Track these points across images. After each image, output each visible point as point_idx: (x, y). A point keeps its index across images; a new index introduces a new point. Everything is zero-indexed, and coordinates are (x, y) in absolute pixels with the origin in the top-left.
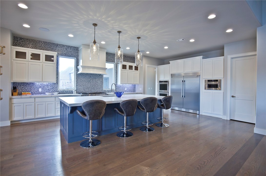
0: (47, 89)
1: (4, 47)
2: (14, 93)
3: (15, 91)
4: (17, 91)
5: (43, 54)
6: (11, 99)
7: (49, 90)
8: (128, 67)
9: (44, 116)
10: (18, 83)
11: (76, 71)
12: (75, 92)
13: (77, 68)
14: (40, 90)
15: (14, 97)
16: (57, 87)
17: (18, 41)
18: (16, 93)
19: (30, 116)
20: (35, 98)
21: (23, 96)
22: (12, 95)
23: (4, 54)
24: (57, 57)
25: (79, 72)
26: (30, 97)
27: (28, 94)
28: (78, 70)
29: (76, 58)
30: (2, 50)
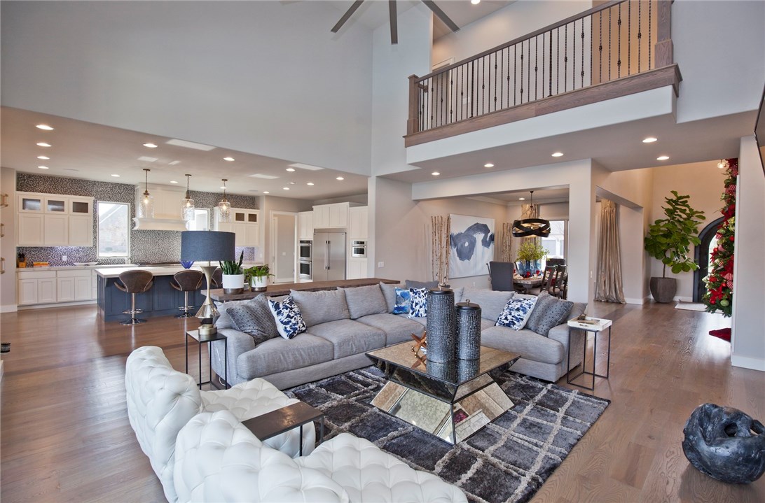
0: (77, 256)
1: (7, 195)
2: (21, 264)
3: (23, 261)
4: (26, 261)
5: (69, 200)
6: (17, 272)
7: (80, 258)
8: (246, 217)
9: (73, 300)
10: (26, 248)
11: (130, 226)
12: (130, 261)
13: (132, 220)
14: (65, 258)
15: (21, 269)
16: (95, 254)
17: (25, 180)
18: (24, 264)
19: (47, 298)
20: (57, 271)
21: (36, 268)
22: (18, 266)
23: (7, 206)
24: (95, 202)
25: (136, 228)
26: (49, 270)
27: (43, 264)
28: (133, 224)
29: (129, 204)
30: (3, 200)
